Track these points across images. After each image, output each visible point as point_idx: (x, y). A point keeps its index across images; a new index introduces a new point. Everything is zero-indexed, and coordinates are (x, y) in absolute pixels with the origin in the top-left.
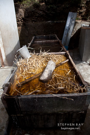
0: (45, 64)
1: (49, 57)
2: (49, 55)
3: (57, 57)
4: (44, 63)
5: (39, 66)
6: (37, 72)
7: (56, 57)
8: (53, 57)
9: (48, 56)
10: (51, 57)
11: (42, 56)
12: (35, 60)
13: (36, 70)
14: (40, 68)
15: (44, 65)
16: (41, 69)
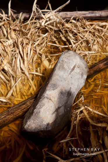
0: (50, 61)
1: (66, 32)
2: (67, 21)
3: (97, 33)
4: (44, 56)
5: (25, 67)
6: (15, 94)
7: (93, 31)
8: (81, 29)
9: (61, 27)
10: (73, 32)
11: (38, 25)
12: (11, 42)
13: (14, 88)
14: (30, 77)
15: (46, 63)
16: (32, 83)
